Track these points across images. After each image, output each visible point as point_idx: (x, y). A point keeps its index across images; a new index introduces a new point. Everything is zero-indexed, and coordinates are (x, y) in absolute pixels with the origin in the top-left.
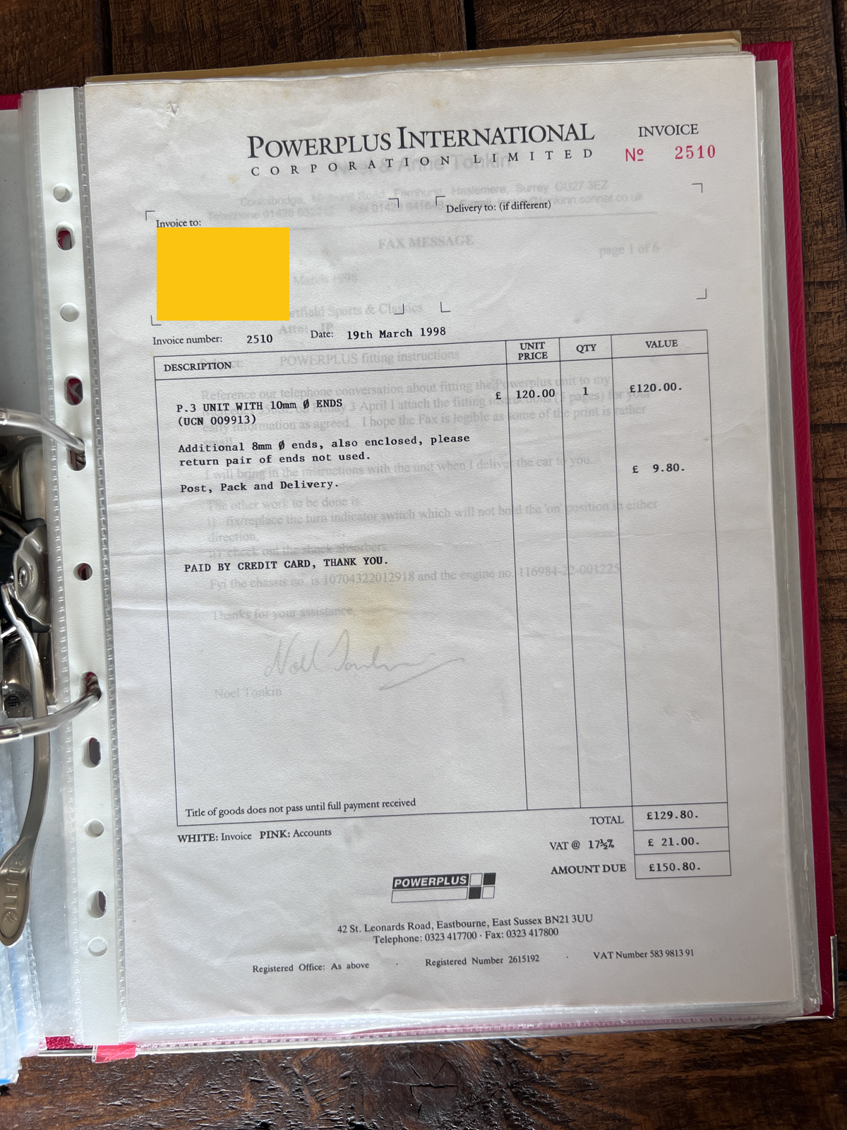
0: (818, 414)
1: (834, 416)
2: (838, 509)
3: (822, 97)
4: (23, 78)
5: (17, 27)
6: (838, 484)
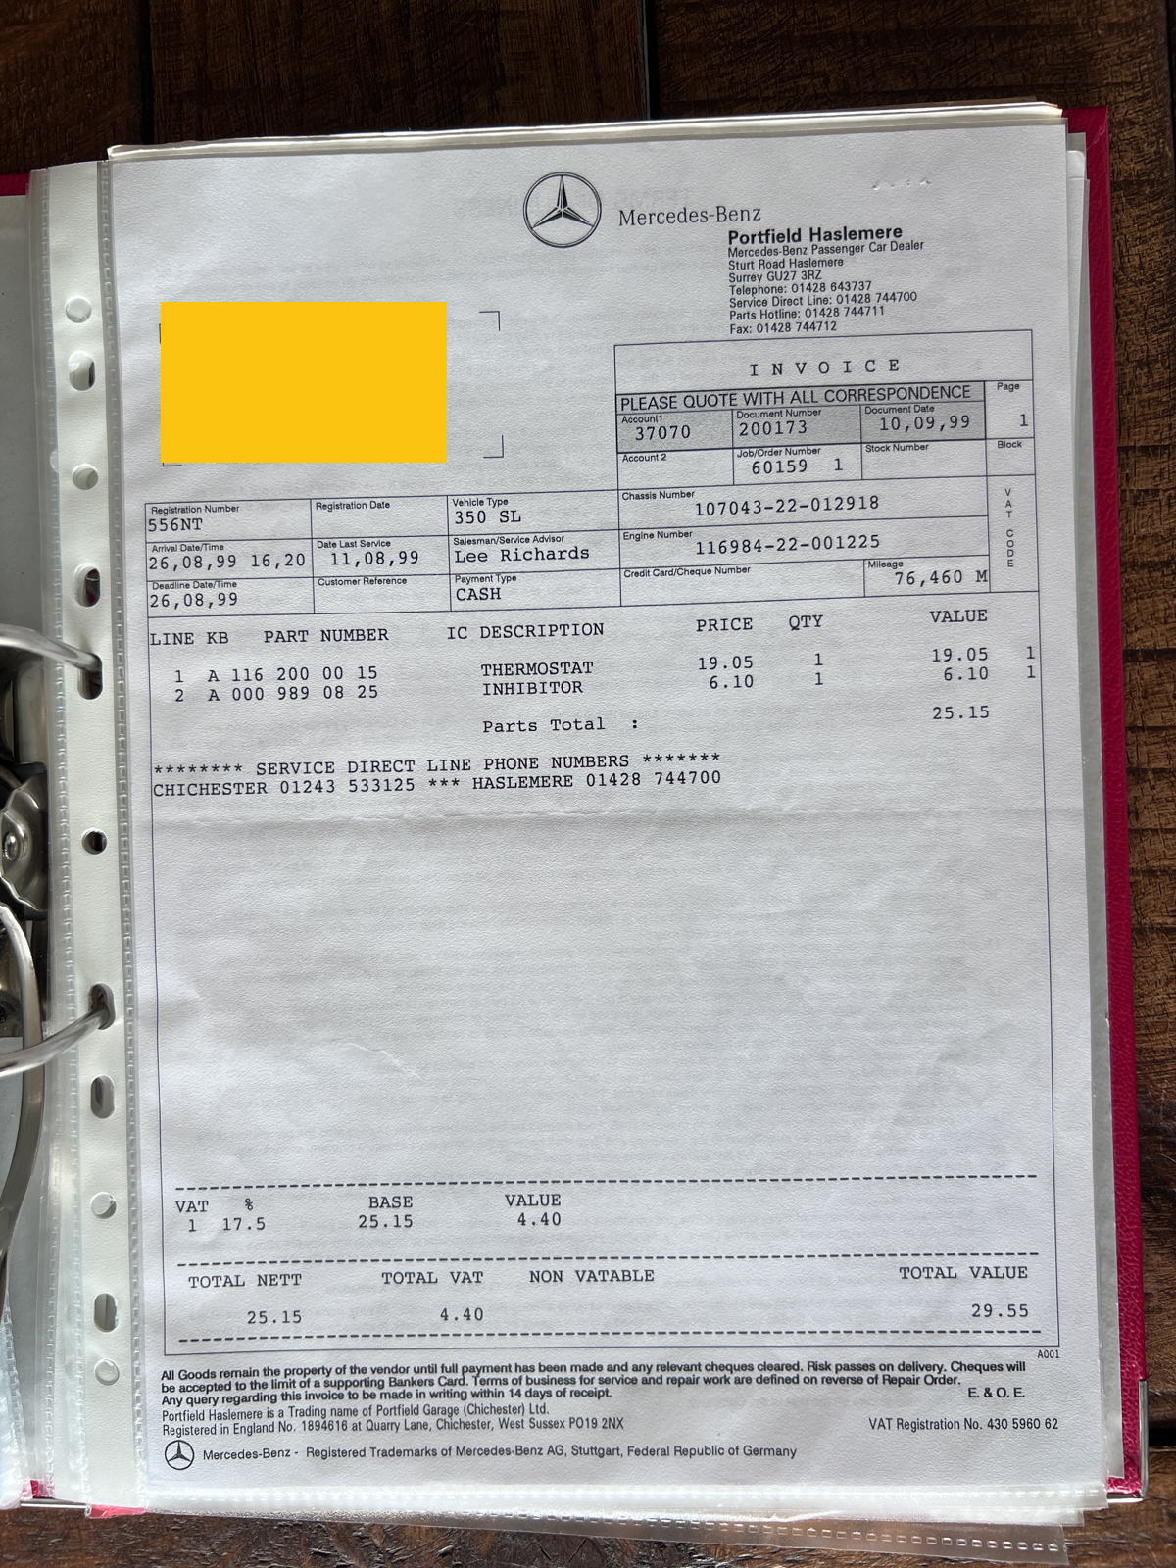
0: (1136, 636)
1: (1160, 638)
2: (1163, 770)
3: (1151, 183)
4: (32, 151)
5: (24, 81)
6: (1164, 734)
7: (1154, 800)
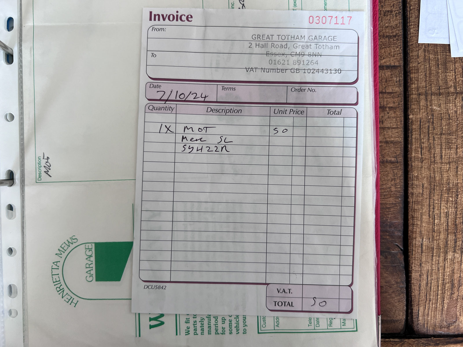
7: (388, 118)
